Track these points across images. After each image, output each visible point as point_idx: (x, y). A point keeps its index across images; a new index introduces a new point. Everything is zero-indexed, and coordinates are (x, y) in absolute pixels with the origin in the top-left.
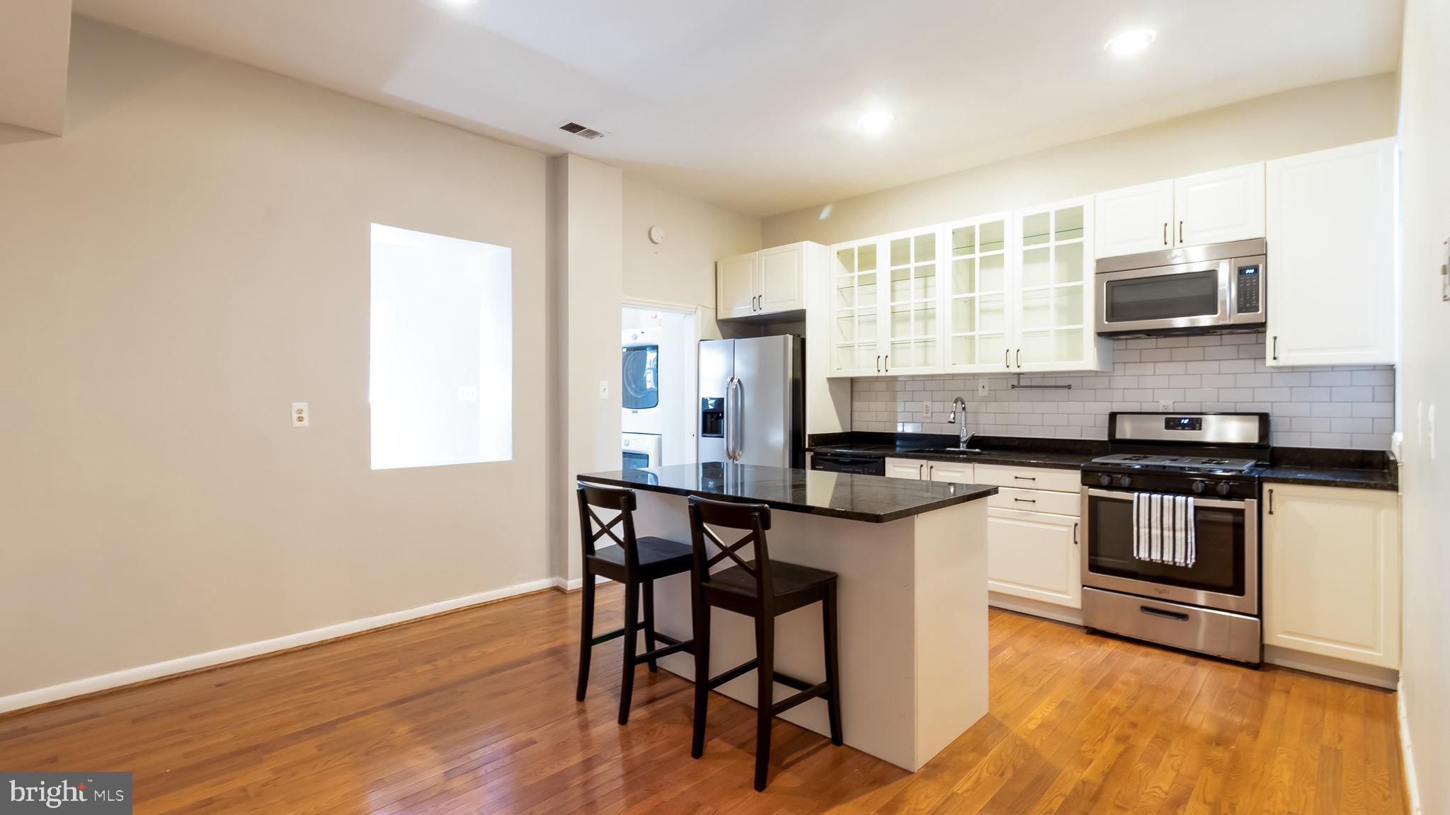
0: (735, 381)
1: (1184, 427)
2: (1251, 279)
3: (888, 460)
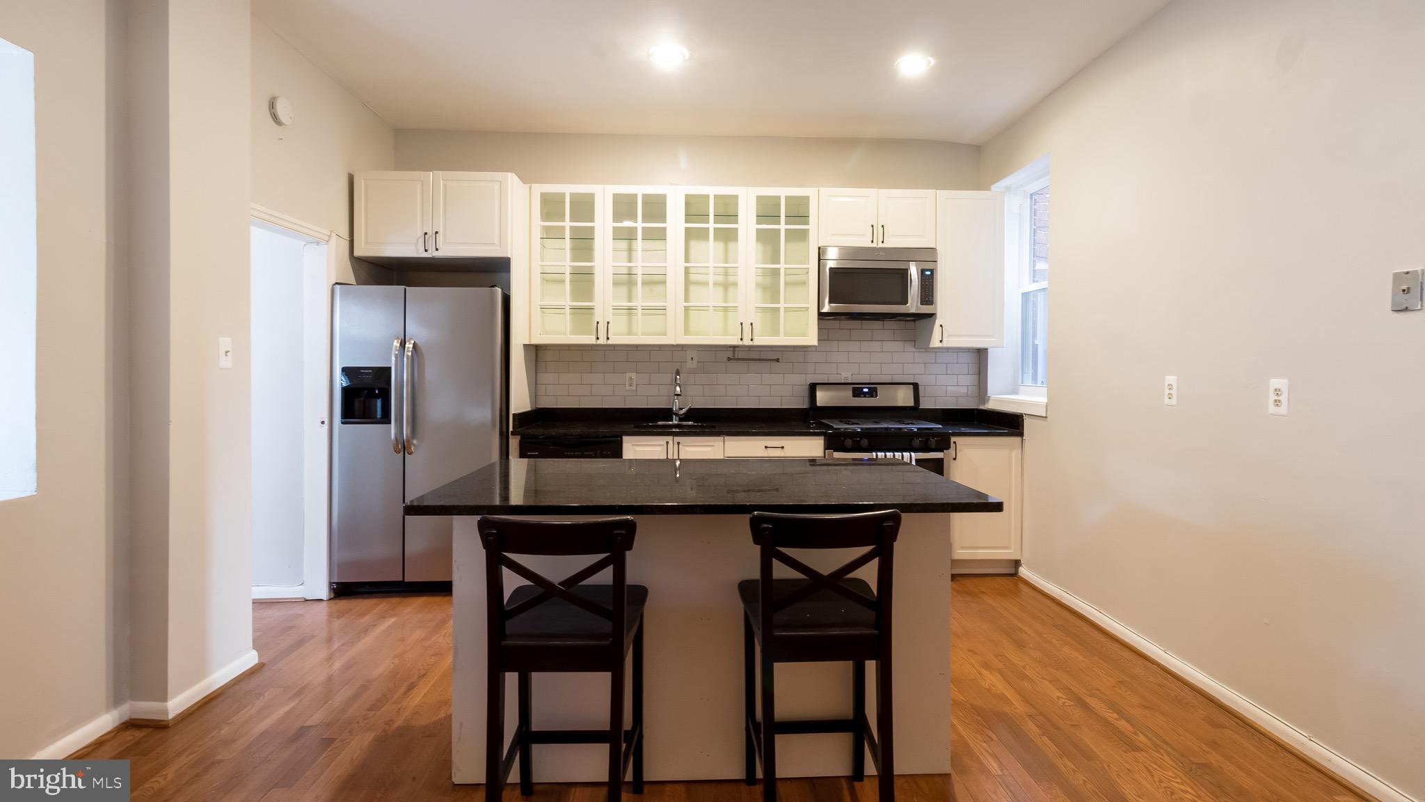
0: (409, 346)
1: (865, 395)
2: (929, 279)
3: (625, 438)
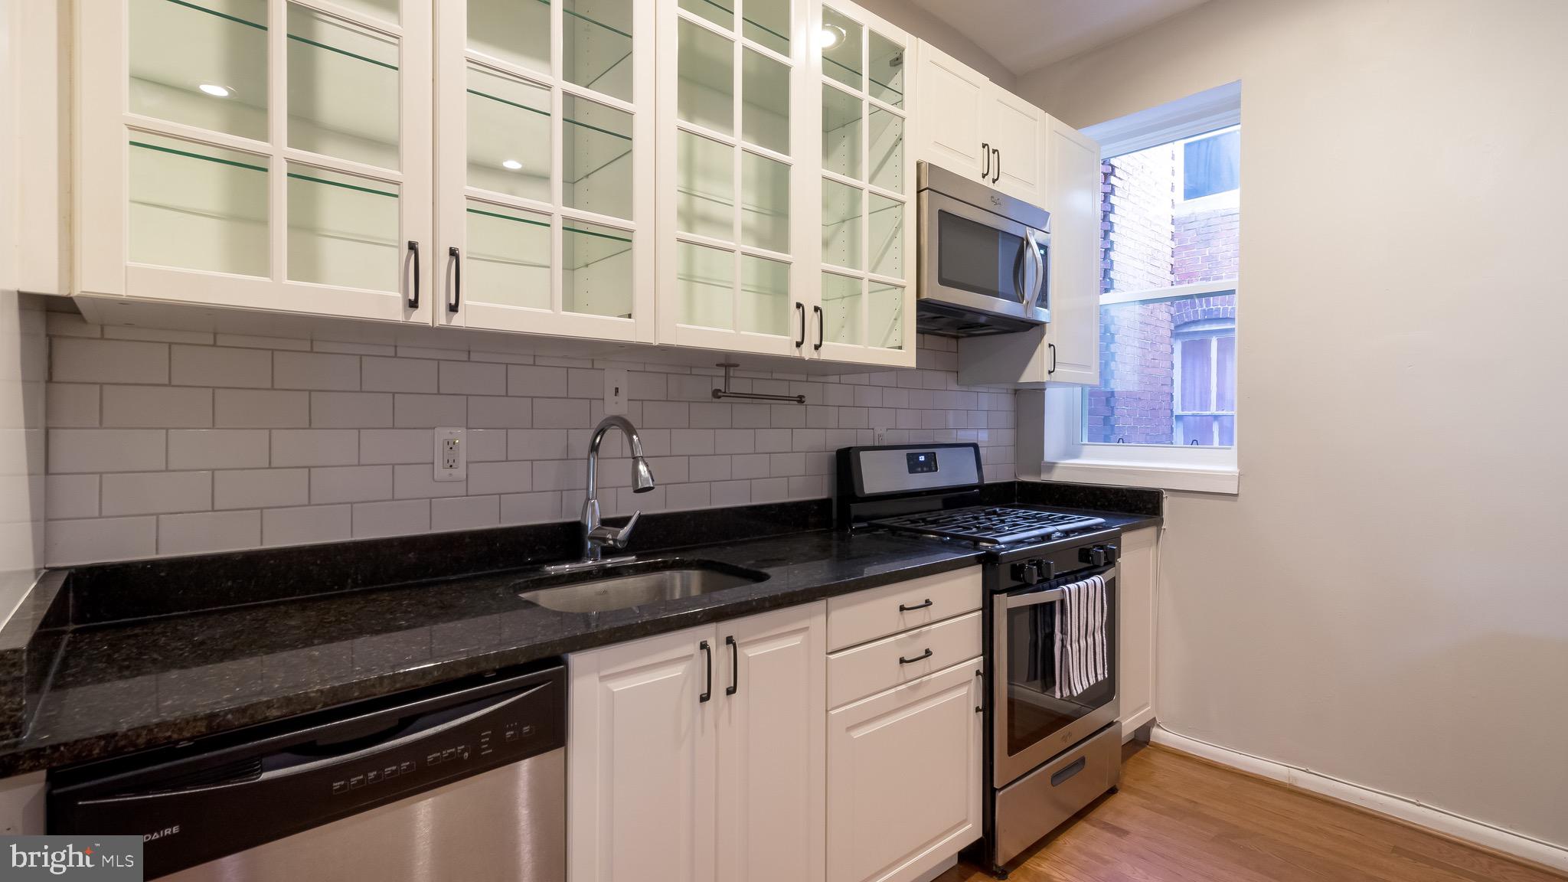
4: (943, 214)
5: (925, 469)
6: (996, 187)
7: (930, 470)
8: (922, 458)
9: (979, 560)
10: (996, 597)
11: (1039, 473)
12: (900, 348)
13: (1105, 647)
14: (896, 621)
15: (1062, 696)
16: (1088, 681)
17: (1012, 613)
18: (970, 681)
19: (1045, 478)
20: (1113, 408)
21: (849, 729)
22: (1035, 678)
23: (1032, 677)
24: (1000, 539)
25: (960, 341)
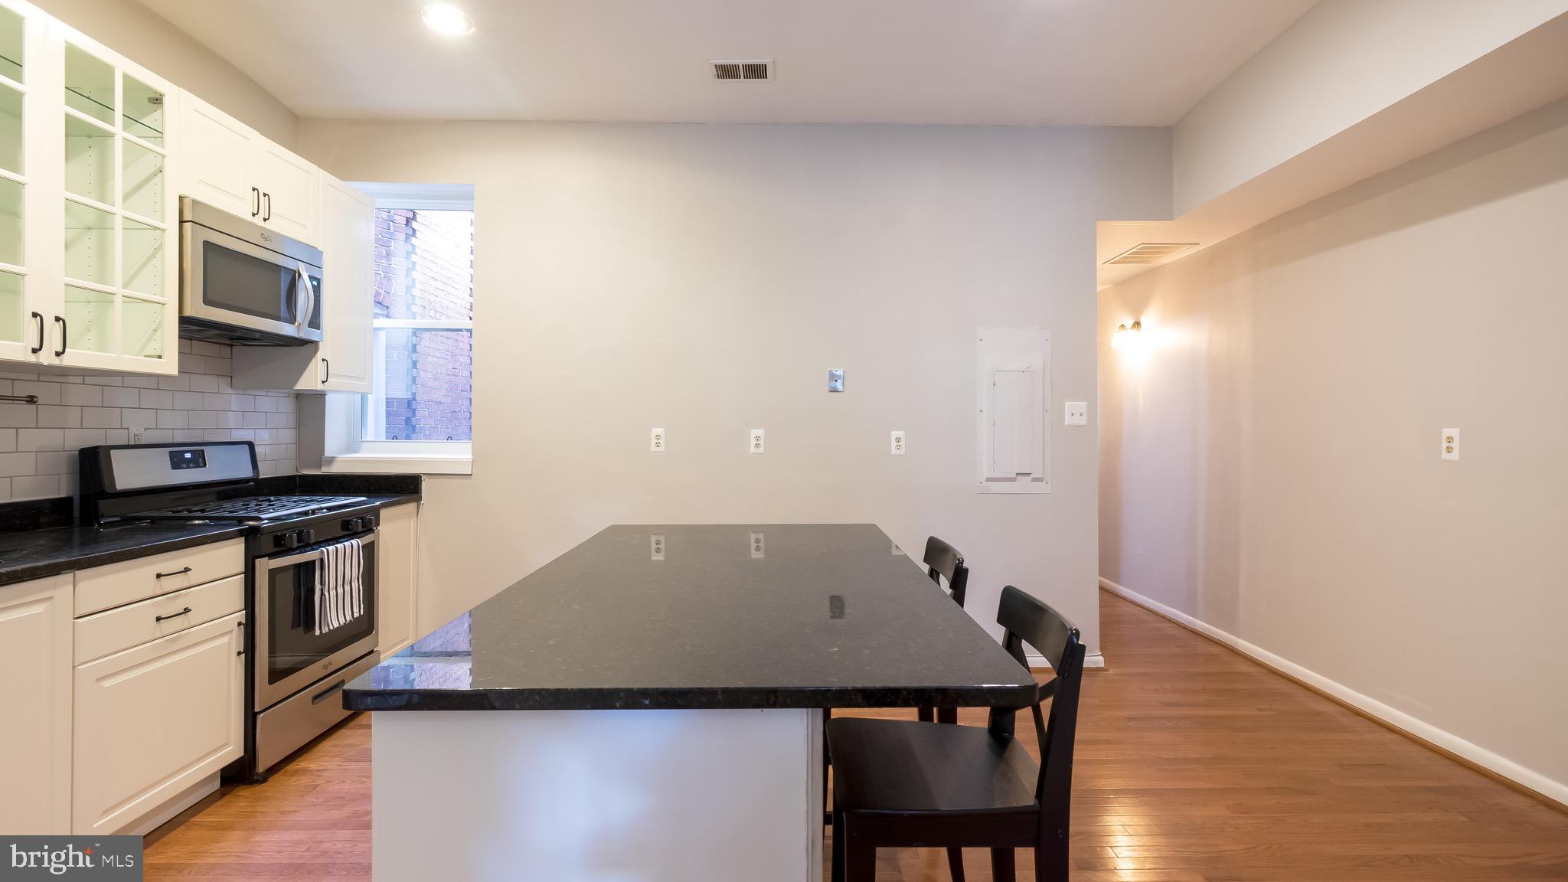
1: (185, 463)
4: (207, 245)
5: (191, 465)
6: (267, 225)
7: (198, 466)
8: (188, 455)
9: (240, 533)
10: (258, 561)
11: (320, 467)
12: (160, 357)
13: (361, 592)
14: (153, 587)
15: (321, 632)
16: (345, 618)
17: (273, 573)
18: (231, 631)
19: (325, 470)
20: (414, 410)
21: (99, 680)
22: (299, 626)
23: (296, 624)
24: (263, 516)
25: (234, 348)
